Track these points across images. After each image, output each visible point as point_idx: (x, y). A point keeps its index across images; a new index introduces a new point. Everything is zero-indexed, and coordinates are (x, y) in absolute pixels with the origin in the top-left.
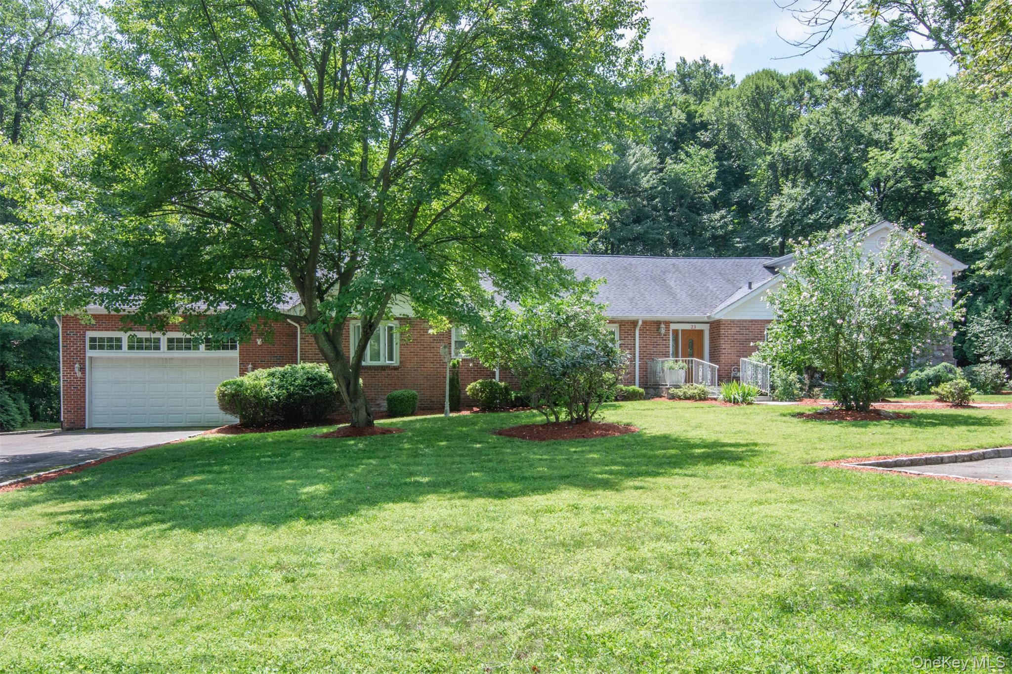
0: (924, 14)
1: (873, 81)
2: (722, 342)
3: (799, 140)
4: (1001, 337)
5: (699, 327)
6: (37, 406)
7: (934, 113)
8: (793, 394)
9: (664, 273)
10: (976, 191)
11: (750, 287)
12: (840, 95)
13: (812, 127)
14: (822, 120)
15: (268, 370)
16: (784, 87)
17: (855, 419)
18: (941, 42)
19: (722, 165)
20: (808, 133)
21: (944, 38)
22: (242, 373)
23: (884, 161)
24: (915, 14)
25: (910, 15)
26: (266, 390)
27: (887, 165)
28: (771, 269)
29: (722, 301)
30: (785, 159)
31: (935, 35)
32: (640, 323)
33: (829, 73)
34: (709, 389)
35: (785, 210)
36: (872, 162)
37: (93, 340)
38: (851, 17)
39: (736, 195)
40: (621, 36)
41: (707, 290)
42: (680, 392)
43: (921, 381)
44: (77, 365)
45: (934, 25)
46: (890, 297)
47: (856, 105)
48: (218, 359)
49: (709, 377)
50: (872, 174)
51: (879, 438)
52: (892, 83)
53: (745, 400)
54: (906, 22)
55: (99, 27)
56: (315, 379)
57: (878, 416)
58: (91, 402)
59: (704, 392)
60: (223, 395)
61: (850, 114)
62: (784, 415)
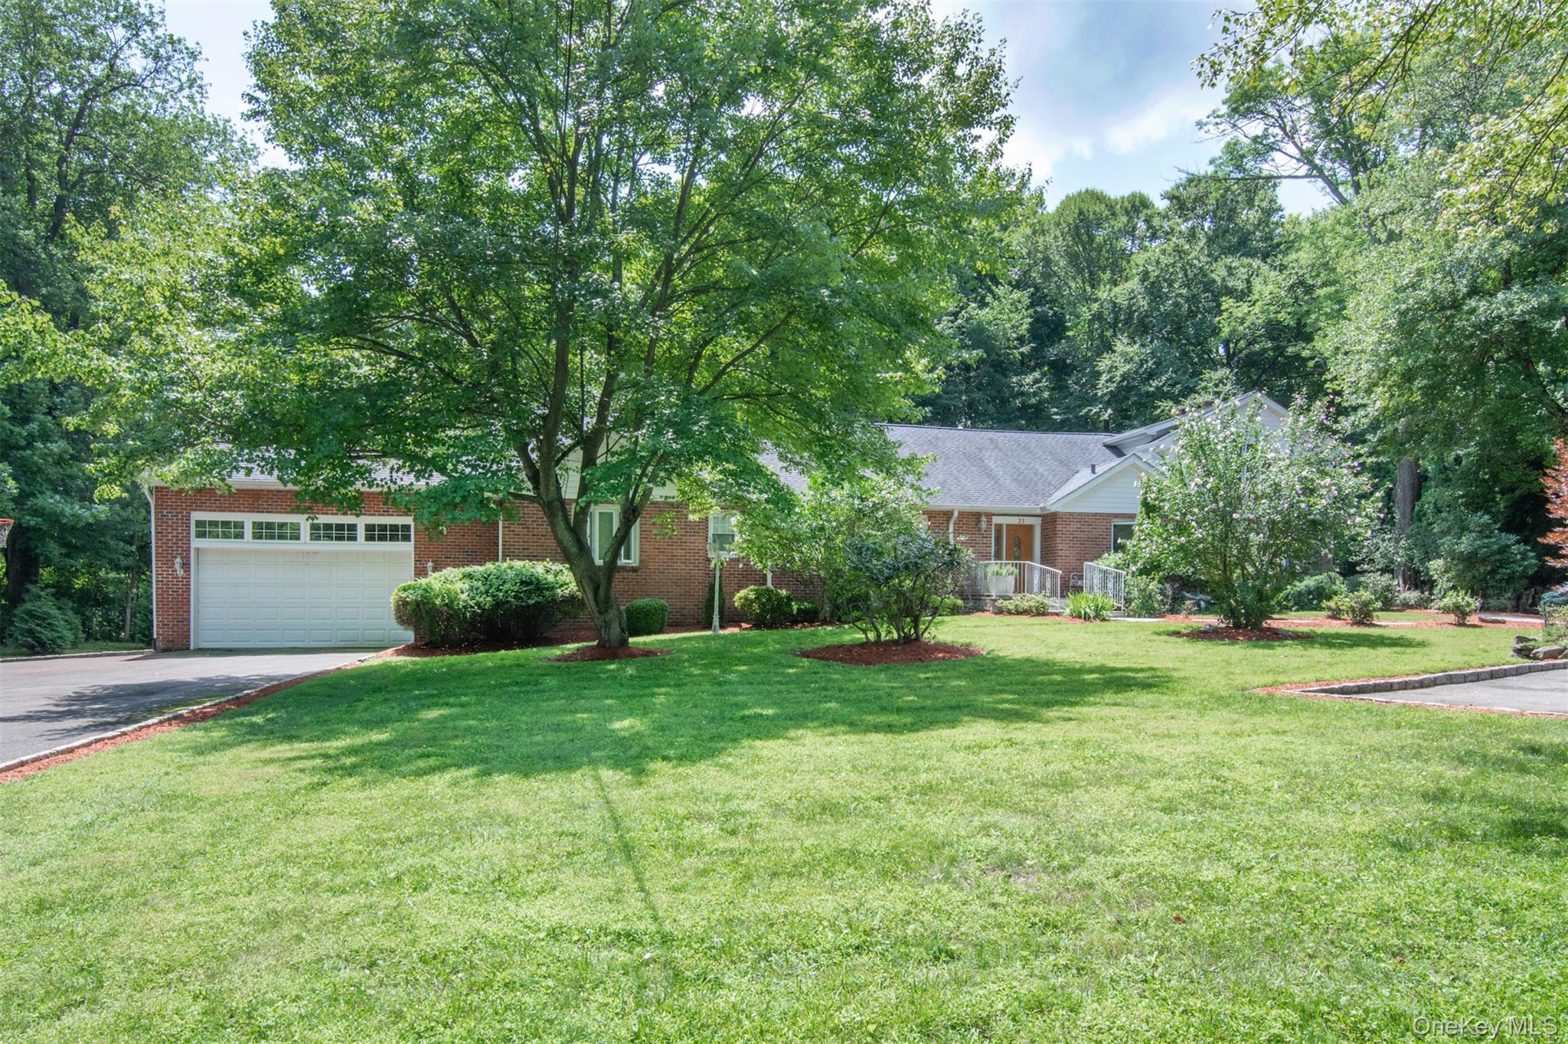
0: (1295, 130)
1: (1226, 211)
2: (1059, 540)
3: (1134, 284)
4: (1383, 540)
5: (1028, 521)
6: (90, 619)
7: (1303, 257)
8: (1153, 608)
9: (981, 450)
10: (1365, 357)
11: (1093, 472)
12: (1183, 228)
13: (1150, 268)
14: (1164, 260)
15: (462, 570)
16: (1113, 214)
17: (1250, 639)
18: (1315, 167)
19: (1036, 312)
20: (1145, 275)
21: (1317, 162)
22: (421, 572)
23: (1240, 315)
24: (1283, 129)
25: (1277, 130)
26: (464, 596)
27: (1243, 321)
28: (1116, 450)
29: (1057, 489)
30: (1116, 308)
31: (1307, 157)
32: (956, 514)
33: (1172, 197)
34: (1049, 602)
35: (1119, 373)
36: (1225, 315)
37: (200, 524)
38: (1206, 128)
39: (1053, 352)
40: (977, 138)
41: (1036, 474)
42: (1010, 605)
43: (1300, 593)
44: (178, 560)
45: (1307, 146)
46: (1298, 487)
47: (1203, 242)
48: (384, 554)
49: (1048, 585)
50: (1226, 331)
51: (1296, 662)
52: (1248, 216)
53: (1099, 615)
54: (1272, 139)
55: (184, 78)
56: (531, 583)
57: (1277, 636)
58: (197, 612)
59: (1044, 605)
60: (402, 604)
61: (1197, 253)
62: (1159, 634)
